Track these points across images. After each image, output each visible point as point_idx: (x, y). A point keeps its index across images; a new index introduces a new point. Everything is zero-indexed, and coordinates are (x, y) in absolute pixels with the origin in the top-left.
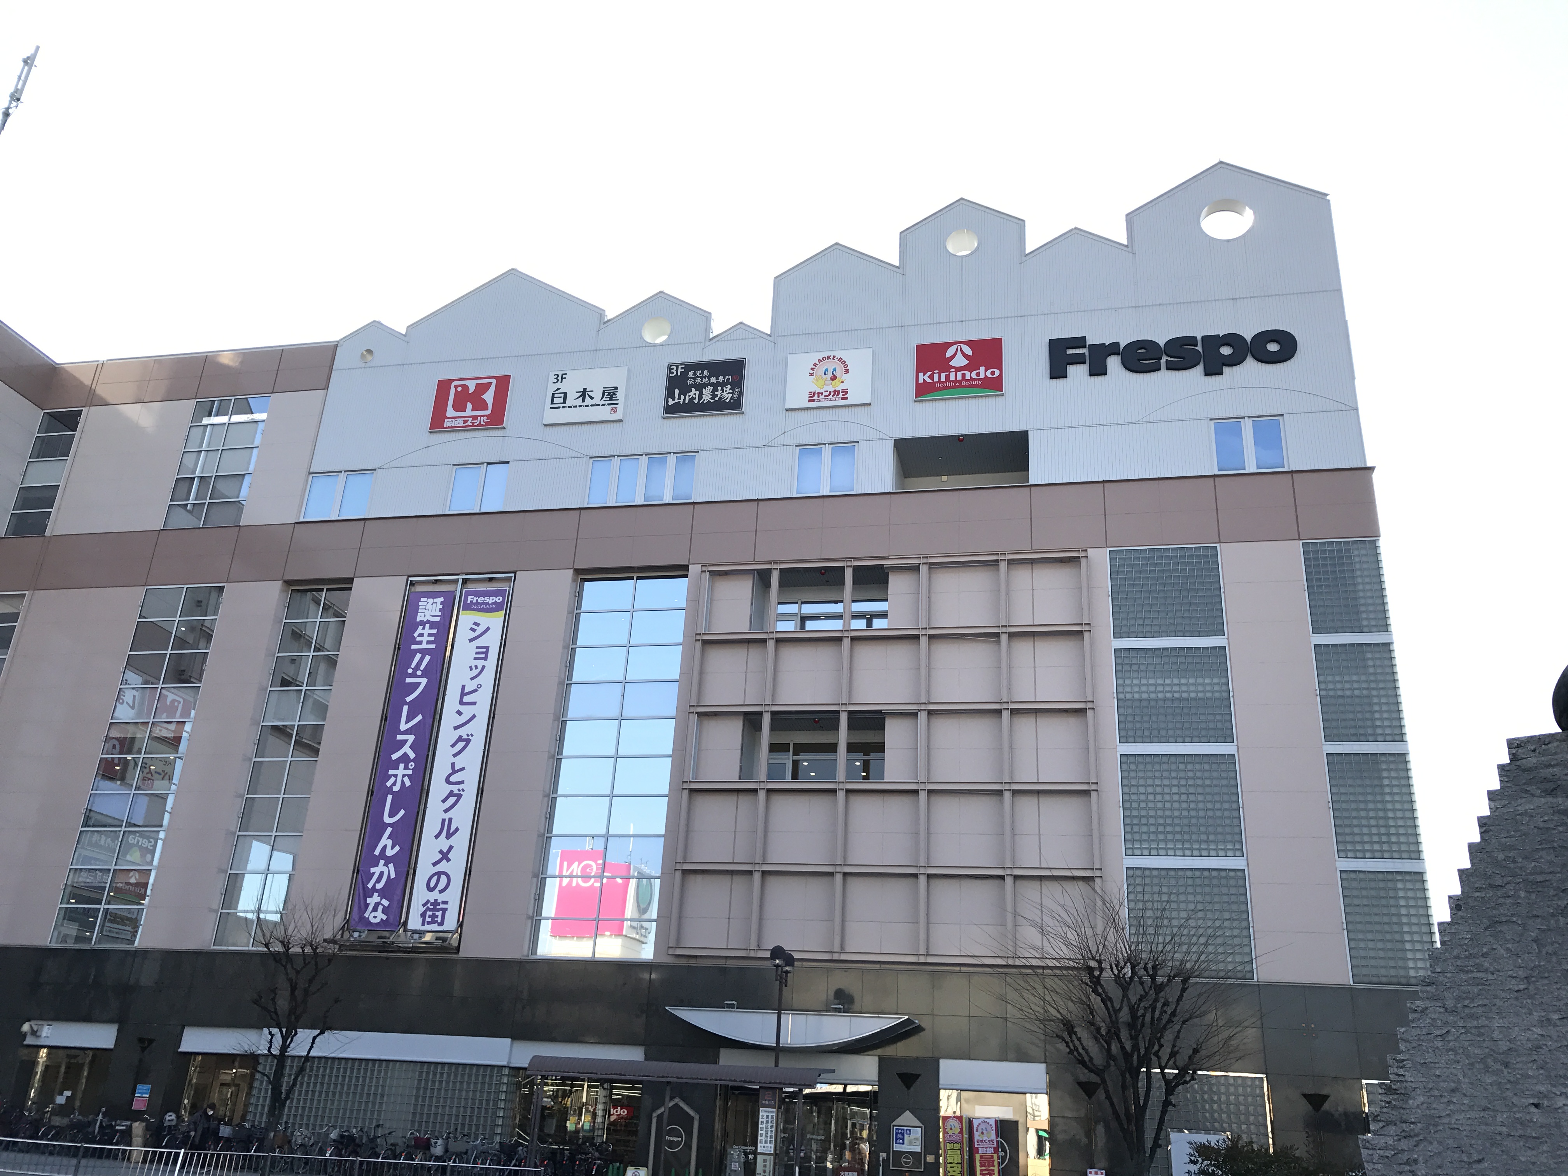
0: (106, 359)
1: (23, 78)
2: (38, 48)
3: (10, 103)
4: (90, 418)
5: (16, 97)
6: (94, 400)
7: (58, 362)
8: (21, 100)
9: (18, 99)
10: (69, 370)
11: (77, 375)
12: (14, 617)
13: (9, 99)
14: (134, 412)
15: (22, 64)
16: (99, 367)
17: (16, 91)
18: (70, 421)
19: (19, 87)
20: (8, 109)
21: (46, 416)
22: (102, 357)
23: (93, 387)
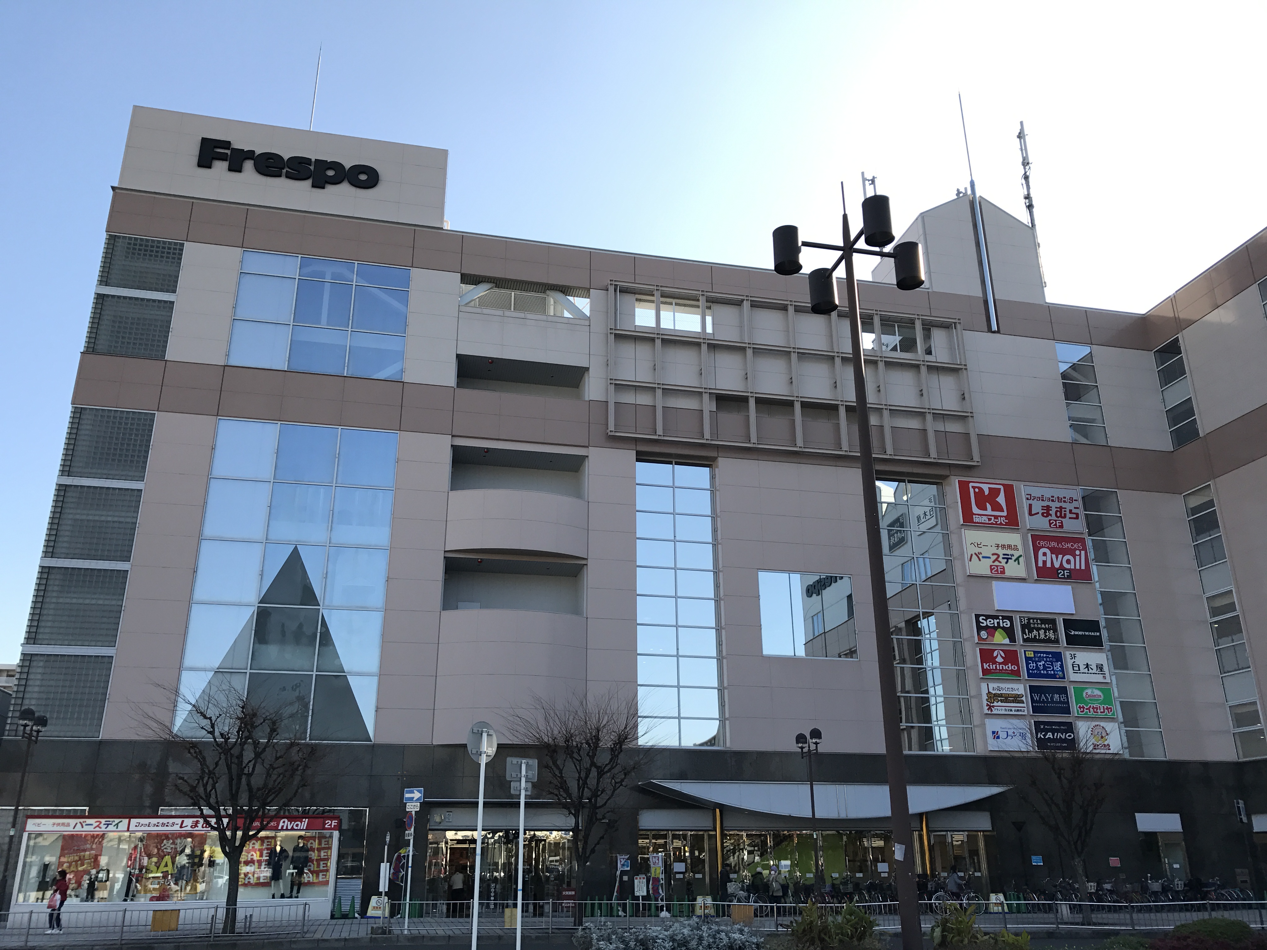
0: (1174, 292)
1: (1023, 148)
2: (1022, 123)
3: (1025, 169)
4: (1186, 339)
5: (1026, 163)
6: (1182, 324)
7: (1144, 313)
8: (1030, 162)
9: (1028, 163)
10: (1155, 314)
11: (1161, 314)
12: (1211, 503)
13: (1022, 167)
14: (1216, 316)
15: (1018, 139)
16: (1173, 300)
17: (1024, 159)
18: (1173, 348)
19: (1025, 155)
20: (1025, 173)
21: (1157, 354)
22: (1171, 292)
23: (1177, 316)
